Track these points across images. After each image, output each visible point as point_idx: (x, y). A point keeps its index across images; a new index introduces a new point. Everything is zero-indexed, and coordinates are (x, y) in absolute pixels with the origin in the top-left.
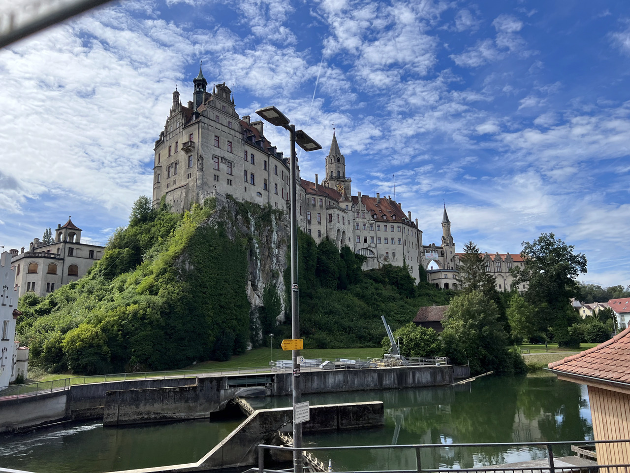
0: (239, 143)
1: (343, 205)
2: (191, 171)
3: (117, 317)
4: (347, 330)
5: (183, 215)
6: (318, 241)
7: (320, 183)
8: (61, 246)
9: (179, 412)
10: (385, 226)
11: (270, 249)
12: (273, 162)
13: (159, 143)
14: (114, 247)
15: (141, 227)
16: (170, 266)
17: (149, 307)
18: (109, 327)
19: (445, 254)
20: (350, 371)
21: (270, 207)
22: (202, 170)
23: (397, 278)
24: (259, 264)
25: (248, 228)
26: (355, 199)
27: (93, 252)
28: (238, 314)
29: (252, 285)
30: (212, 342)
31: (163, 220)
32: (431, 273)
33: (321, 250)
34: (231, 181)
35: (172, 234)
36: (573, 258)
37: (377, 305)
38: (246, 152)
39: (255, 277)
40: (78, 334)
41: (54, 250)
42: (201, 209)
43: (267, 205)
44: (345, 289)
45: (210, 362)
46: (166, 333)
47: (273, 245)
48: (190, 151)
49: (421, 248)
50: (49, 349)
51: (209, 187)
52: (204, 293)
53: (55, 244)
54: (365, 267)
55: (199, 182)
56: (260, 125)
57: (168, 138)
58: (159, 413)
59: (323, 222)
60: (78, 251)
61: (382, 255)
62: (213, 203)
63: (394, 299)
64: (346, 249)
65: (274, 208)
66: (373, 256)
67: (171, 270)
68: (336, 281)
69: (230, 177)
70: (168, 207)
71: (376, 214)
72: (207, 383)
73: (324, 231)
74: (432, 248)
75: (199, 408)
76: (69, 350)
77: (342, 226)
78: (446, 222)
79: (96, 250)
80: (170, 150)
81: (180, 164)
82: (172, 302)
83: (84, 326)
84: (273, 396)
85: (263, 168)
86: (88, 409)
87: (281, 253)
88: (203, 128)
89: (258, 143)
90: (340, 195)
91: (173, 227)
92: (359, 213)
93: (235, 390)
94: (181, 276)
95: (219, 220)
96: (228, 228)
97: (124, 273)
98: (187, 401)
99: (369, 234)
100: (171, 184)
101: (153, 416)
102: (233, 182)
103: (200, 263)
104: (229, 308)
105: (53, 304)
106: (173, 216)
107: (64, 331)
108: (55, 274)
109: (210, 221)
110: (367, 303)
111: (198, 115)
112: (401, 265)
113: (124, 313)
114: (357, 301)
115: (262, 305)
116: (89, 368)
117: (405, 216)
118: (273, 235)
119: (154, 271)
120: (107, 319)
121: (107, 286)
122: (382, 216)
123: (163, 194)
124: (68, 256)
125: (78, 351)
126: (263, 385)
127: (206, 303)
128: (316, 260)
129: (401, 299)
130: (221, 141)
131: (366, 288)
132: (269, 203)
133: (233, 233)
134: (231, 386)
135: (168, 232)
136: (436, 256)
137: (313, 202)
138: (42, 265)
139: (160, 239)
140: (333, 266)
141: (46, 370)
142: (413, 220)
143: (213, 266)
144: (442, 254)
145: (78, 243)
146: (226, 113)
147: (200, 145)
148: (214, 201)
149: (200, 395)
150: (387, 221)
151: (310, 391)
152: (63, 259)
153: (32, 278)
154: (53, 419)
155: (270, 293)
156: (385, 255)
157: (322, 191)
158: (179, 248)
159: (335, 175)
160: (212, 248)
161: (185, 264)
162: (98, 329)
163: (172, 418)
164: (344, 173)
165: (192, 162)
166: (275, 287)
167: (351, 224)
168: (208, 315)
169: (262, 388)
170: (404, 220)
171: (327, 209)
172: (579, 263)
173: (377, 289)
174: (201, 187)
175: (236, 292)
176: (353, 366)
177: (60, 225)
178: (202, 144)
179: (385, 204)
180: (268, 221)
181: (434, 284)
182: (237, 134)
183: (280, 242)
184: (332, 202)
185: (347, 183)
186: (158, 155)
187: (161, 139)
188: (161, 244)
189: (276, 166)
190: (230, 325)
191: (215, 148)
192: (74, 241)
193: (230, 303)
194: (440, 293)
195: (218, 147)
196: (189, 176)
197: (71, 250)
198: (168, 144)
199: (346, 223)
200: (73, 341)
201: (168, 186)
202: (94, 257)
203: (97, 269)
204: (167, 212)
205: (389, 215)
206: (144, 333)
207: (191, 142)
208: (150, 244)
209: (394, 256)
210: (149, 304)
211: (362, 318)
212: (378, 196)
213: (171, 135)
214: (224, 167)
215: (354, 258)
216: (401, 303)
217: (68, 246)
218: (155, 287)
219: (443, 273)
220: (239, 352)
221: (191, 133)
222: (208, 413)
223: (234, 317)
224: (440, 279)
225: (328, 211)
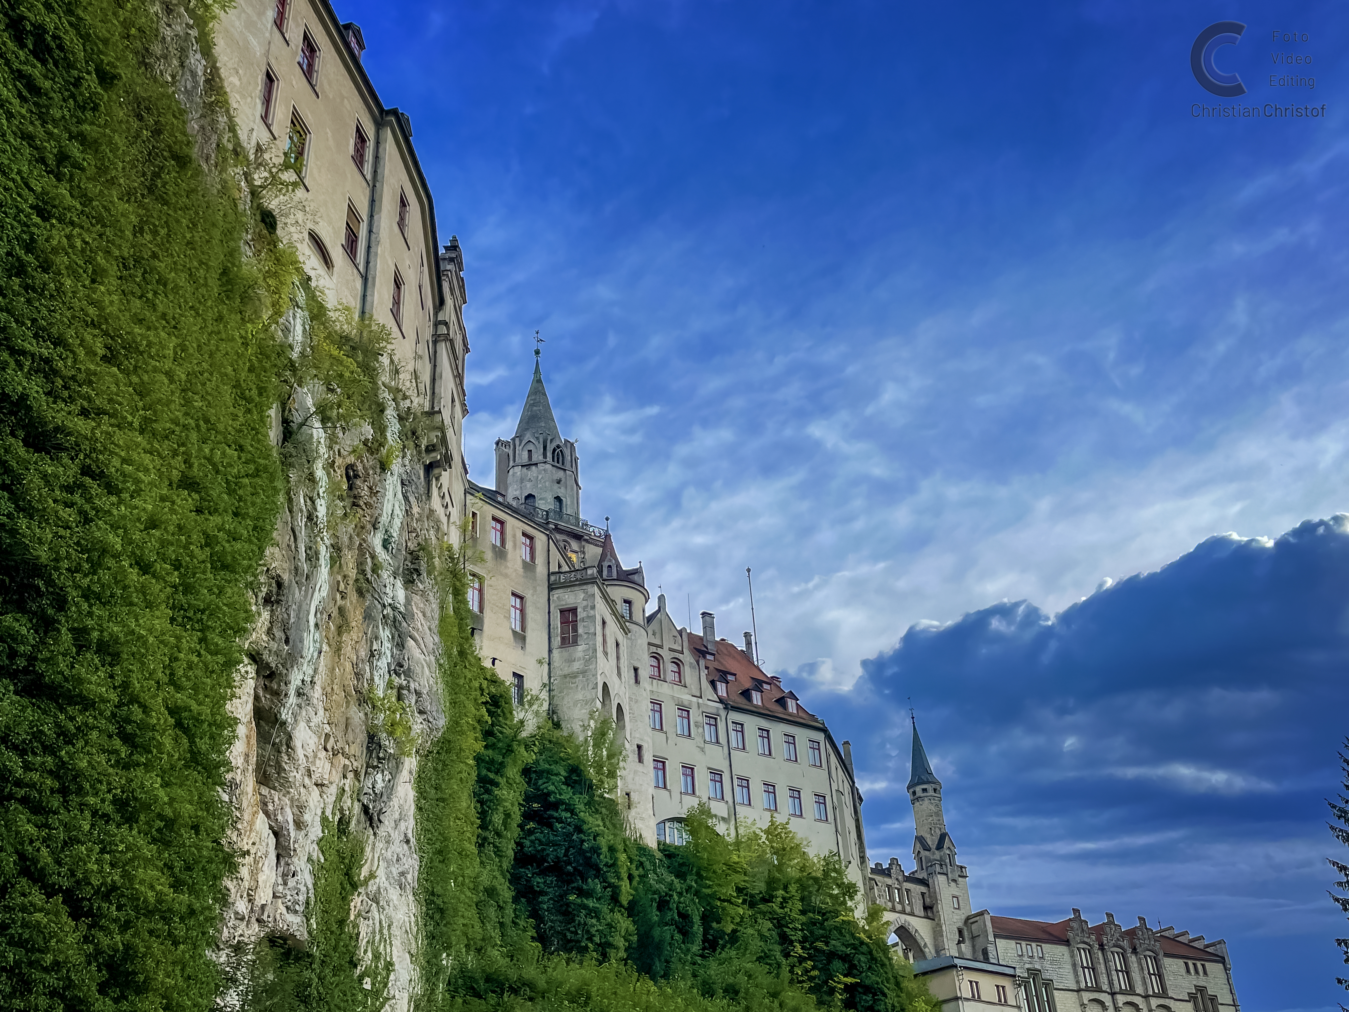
10: (764, 734)
12: (395, 164)
59: (537, 637)
73: (537, 685)
77: (616, 679)
78: (928, 782)
85: (350, 148)
87: (420, 620)
92: (659, 658)
99: (700, 757)
118: (388, 490)
122: (745, 693)
144: (927, 907)
150: (768, 714)
159: (543, 506)
166: (372, 822)
171: (552, 585)
183: (413, 560)
185: (592, 546)
199: (625, 672)
205: (767, 695)
219: (966, 977)
224: (957, 999)
225: (556, 594)
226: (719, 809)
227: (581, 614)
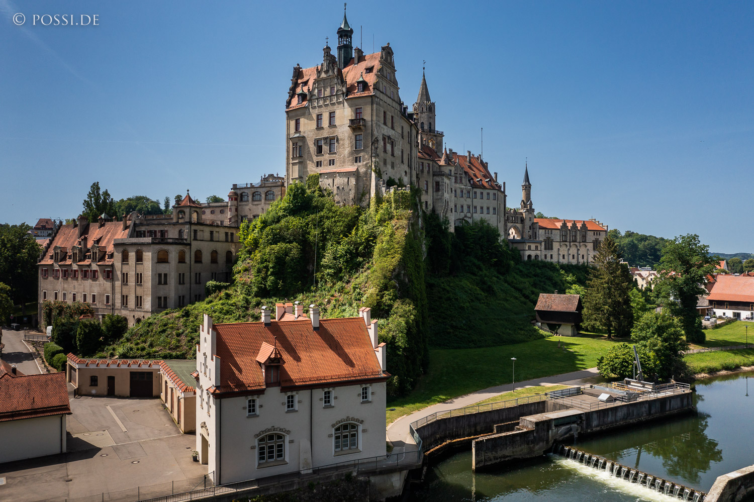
0: (398, 116)
1: (446, 169)
2: (360, 154)
8: (185, 228)
10: (482, 193)
19: (524, 221)
22: (378, 155)
27: (213, 232)
32: (513, 243)
34: (393, 163)
48: (360, 129)
49: (506, 215)
53: (174, 225)
57: (315, 104)
58: (511, 456)
59: (430, 191)
60: (201, 232)
69: (393, 159)
71: (472, 179)
72: (541, 426)
73: (430, 202)
74: (513, 214)
75: (536, 448)
77: (447, 195)
78: (527, 184)
79: (215, 230)
80: (319, 119)
81: (340, 142)
88: (376, 104)
92: (456, 177)
93: (558, 429)
99: (465, 202)
100: (326, 164)
101: (507, 459)
102: (395, 165)
108: (185, 262)
111: (365, 84)
117: (493, 179)
122: (478, 181)
123: (311, 174)
130: (387, 117)
134: (555, 427)
137: (421, 168)
138: (174, 253)
145: (200, 224)
146: (390, 82)
149: (537, 436)
150: (484, 187)
152: (190, 245)
153: (163, 269)
159: (426, 127)
164: (434, 126)
165: (362, 143)
170: (494, 184)
171: (434, 175)
179: (477, 165)
182: (397, 106)
184: (436, 166)
185: (439, 138)
186: (293, 120)
191: (384, 127)
192: (196, 221)
195: (386, 125)
196: (357, 160)
197: (195, 232)
198: (314, 111)
199: (449, 191)
201: (318, 164)
205: (484, 180)
212: (469, 154)
213: (321, 101)
214: (389, 148)
217: (193, 227)
219: (525, 244)
221: (358, 107)
224: (524, 250)
225: (435, 177)
226: (469, 215)
227: (440, 184)
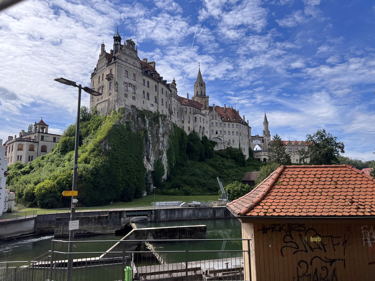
0: (140, 75)
1: (203, 112)
2: (111, 91)
3: (66, 176)
4: (203, 185)
5: (106, 117)
6: (188, 133)
7: (190, 98)
8: (37, 134)
9: (97, 230)
10: (229, 125)
11: (158, 137)
12: (161, 86)
13: (93, 75)
14: (67, 136)
15: (82, 124)
16: (97, 147)
17: (84, 171)
18: (61, 182)
19: (265, 141)
20: (197, 208)
21: (159, 113)
22: (117, 91)
23: (235, 155)
24: (151, 146)
25: (145, 125)
26: (211, 108)
27: (55, 138)
28: (137, 175)
29: (147, 158)
30: (122, 191)
31: (94, 120)
32: (256, 152)
33: (189, 138)
34: (135, 97)
35: (99, 128)
36: (336, 144)
37: (222, 171)
38: (144, 80)
39: (148, 154)
40: (43, 186)
41: (33, 137)
42: (117, 114)
43: (157, 112)
44: (203, 161)
45: (120, 202)
46: (94, 186)
47: (160, 135)
48: (111, 79)
49: (250, 138)
50: (27, 194)
51: (122, 101)
52: (117, 163)
53: (33, 134)
54: (216, 149)
55: (115, 98)
56: (153, 64)
57: (98, 72)
58: (86, 230)
59: (191, 122)
60: (47, 137)
61: (226, 141)
62: (123, 110)
63: (232, 167)
64: (205, 138)
65: (161, 113)
66: (221, 142)
67: (98, 150)
68: (198, 157)
69: (134, 95)
70: (98, 113)
71: (223, 117)
72: (113, 214)
73: (191, 128)
74: (257, 137)
75: (109, 228)
76: (38, 194)
77: (203, 124)
78: (266, 122)
79: (57, 137)
80: (99, 79)
81: (105, 87)
82: (98, 168)
83: (47, 181)
84: (152, 222)
85: (154, 90)
86: (47, 228)
87: (165, 140)
88: (118, 66)
89: (152, 74)
90: (202, 105)
91: (100, 124)
92: (213, 116)
93: (130, 218)
94: (104, 153)
95: (127, 121)
96: (132, 125)
97: (72, 151)
98: (102, 224)
99: (219, 129)
100: (100, 99)
101: (83, 232)
102: (136, 98)
103: (115, 146)
104: (132, 172)
105: (31, 168)
106: (101, 118)
107: (36, 184)
108: (34, 151)
109: (121, 121)
110: (216, 170)
111: (115, 58)
112: (238, 147)
113: (70, 174)
114: (210, 168)
115: (153, 170)
116: (49, 205)
117: (241, 118)
118: (160, 129)
119: (88, 150)
120: (60, 177)
121: (62, 158)
122: (227, 118)
123: (95, 105)
124: (41, 140)
125: (43, 195)
126: (146, 215)
127: (118, 169)
128: (186, 144)
129: (237, 167)
130: (129, 73)
131: (216, 161)
132: (158, 110)
133: (135, 128)
134: (127, 216)
135: (97, 127)
136: (259, 142)
137: (185, 110)
138: (26, 145)
139: (92, 131)
140: (197, 148)
141: (25, 206)
142: (246, 121)
143: (123, 147)
144: (263, 141)
145: (46, 133)
146: (132, 57)
147: (116, 76)
148: (124, 109)
149: (110, 220)
150: (230, 121)
151: (173, 219)
152: (38, 142)
153: (20, 153)
154: (27, 233)
155: (158, 164)
156: (228, 141)
157: (191, 103)
158: (103, 136)
159: (199, 93)
160: (122, 137)
161: (106, 146)
162: (55, 183)
163: (93, 233)
164: (205, 93)
165: (112, 86)
166: (161, 159)
167: (208, 123)
168: (120, 176)
169: (146, 217)
170: (240, 121)
171: (193, 114)
172: (340, 147)
173: (222, 161)
174: (117, 101)
175: (137, 163)
176: (199, 205)
177: (36, 123)
178: (117, 76)
179: (229, 111)
180: (157, 121)
181: (257, 159)
182: (139, 70)
183: (164, 134)
184: (197, 110)
185: (206, 99)
186: (92, 82)
187: (94, 73)
188: (93, 134)
189: (162, 89)
190: (133, 181)
191: (125, 78)
192: (45, 132)
193: (133, 169)
194: (260, 164)
195: (127, 77)
196: (110, 94)
197: (43, 137)
198: (98, 75)
199: (205, 122)
200: (40, 190)
201: (98, 100)
202: (56, 141)
203: (56, 148)
204: (97, 116)
205: (231, 118)
206: (81, 185)
207: (111, 74)
208: (87, 134)
209: (234, 142)
210: (84, 169)
211: (212, 178)
212: (225, 107)
213: (100, 70)
214: (130, 89)
215: (209, 143)
216: (236, 169)
217: (41, 134)
218: (88, 159)
219: (263, 152)
220: (138, 197)
221: (111, 69)
222: (114, 231)
223: (135, 177)
224: (261, 156)
227: (197, 118)
